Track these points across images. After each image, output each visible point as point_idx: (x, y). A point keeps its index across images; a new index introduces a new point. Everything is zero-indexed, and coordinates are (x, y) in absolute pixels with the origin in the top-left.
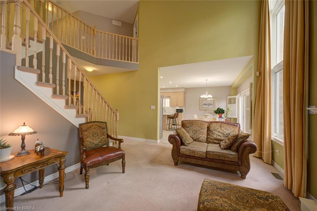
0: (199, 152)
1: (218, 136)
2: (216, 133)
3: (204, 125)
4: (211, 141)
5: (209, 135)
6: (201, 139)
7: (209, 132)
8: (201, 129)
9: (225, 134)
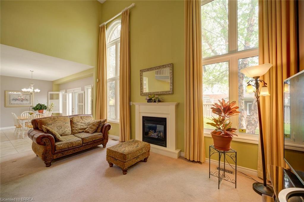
0: (77, 141)
1: (81, 126)
2: (79, 124)
3: (68, 120)
4: (76, 131)
5: (73, 128)
6: (67, 132)
7: (73, 125)
8: (65, 124)
9: (86, 123)
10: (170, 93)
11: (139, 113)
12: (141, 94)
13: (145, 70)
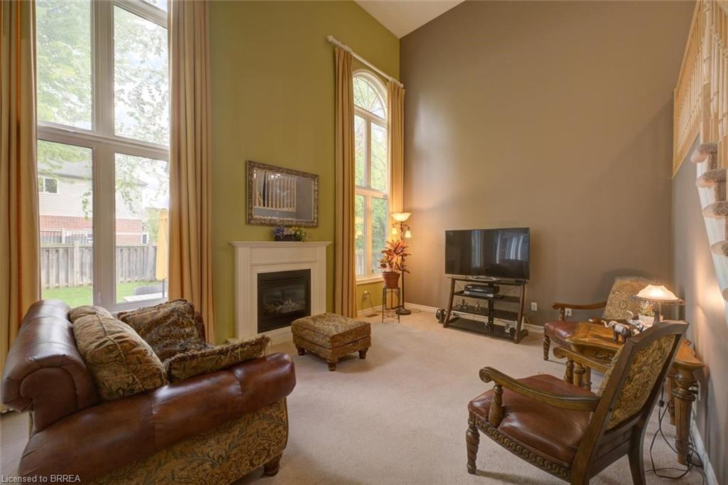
10: (314, 225)
11: (251, 266)
12: (250, 220)
13: (263, 165)
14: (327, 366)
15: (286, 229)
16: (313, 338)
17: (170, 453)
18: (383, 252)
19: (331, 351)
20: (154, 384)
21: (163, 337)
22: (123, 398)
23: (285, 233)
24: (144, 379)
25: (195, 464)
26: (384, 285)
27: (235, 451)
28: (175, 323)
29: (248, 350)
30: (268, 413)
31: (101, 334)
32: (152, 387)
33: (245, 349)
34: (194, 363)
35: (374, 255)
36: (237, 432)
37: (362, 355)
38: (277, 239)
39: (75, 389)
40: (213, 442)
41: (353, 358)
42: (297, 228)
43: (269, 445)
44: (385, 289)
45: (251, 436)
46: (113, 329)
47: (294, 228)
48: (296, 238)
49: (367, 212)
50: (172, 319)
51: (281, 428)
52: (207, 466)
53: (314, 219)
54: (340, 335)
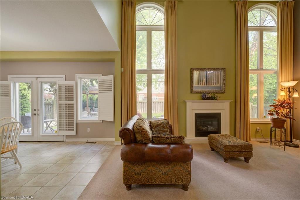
10: (223, 92)
11: (192, 110)
12: (192, 91)
13: (197, 69)
14: (223, 159)
15: (207, 95)
16: (216, 144)
17: (151, 164)
18: (270, 106)
19: (225, 152)
20: (148, 142)
21: (159, 130)
22: (141, 143)
23: (207, 96)
24: (145, 139)
25: (157, 171)
26: (272, 126)
27: (169, 173)
28: (163, 127)
29: (176, 139)
30: (183, 165)
31: (138, 125)
32: (147, 143)
33: (175, 139)
34: (159, 139)
35: (265, 108)
36: (171, 167)
37: (247, 160)
38: (204, 99)
39: (131, 137)
40: (163, 166)
41: (241, 160)
42: (213, 94)
43: (183, 177)
44: (271, 128)
45: (175, 170)
46: (141, 124)
47: (211, 94)
48: (212, 98)
49: (260, 83)
50: (162, 125)
51: (188, 173)
52: (161, 173)
53: (223, 89)
54: (230, 146)
